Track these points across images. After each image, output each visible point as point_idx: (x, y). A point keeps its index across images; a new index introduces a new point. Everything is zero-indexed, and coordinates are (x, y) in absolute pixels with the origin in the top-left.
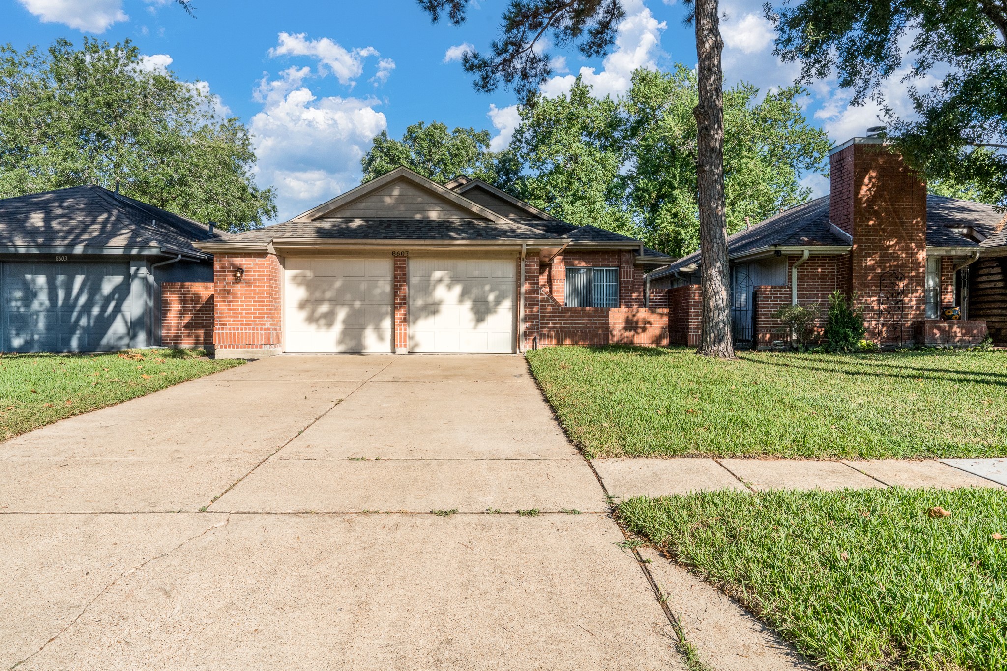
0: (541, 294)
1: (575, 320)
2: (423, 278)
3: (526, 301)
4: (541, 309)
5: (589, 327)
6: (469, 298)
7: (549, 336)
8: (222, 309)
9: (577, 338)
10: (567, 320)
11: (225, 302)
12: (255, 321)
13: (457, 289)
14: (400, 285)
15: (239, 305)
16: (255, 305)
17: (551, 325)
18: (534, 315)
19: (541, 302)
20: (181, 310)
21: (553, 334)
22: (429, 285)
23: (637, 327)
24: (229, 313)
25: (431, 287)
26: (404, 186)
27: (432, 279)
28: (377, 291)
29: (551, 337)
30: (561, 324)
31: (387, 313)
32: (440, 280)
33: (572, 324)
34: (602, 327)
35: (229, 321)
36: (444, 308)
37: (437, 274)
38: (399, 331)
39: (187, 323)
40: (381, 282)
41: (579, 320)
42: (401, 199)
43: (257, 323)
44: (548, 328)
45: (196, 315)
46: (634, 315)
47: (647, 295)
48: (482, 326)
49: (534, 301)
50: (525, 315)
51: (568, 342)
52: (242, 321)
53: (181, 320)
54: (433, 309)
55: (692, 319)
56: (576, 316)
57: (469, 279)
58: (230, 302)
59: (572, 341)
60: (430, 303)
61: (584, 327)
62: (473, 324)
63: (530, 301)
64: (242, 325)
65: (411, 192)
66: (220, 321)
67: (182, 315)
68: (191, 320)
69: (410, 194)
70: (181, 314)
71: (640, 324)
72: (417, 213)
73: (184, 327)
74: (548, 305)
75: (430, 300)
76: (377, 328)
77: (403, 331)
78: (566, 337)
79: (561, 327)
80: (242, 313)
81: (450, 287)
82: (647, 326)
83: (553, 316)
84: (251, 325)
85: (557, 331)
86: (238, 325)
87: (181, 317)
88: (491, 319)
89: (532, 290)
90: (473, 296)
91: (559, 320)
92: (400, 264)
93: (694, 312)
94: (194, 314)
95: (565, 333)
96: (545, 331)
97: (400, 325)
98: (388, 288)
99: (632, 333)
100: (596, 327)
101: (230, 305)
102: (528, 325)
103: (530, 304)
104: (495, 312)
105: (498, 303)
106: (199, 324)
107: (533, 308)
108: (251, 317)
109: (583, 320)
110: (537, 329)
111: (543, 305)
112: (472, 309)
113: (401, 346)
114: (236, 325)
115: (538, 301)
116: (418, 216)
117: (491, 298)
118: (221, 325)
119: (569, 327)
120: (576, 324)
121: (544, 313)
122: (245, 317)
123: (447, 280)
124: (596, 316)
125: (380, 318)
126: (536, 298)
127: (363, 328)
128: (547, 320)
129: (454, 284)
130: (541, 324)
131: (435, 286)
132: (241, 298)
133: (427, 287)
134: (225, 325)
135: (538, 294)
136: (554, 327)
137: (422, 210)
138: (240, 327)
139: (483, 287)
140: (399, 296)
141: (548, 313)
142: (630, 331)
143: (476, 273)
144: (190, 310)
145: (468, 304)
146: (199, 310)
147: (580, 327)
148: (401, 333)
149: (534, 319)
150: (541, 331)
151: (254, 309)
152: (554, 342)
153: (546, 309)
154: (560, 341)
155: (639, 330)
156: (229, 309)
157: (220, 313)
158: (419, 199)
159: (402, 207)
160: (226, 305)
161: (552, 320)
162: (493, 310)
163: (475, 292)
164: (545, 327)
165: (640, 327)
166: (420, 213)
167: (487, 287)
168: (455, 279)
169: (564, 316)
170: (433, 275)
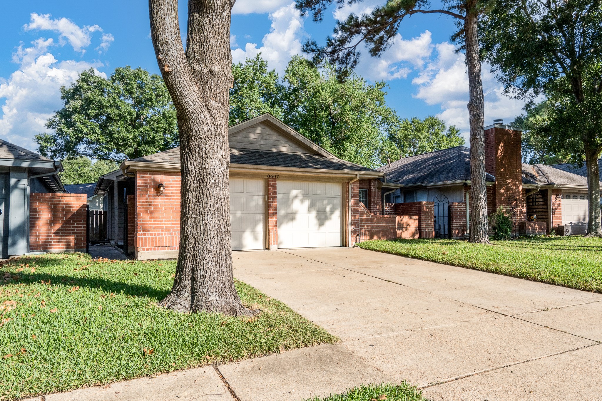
0: (360, 207)
1: (378, 223)
2: (285, 195)
3: (352, 211)
4: (360, 216)
5: (386, 228)
6: (315, 209)
7: (365, 234)
8: (144, 217)
9: (380, 235)
10: (374, 223)
11: (147, 211)
12: (173, 227)
13: (307, 203)
14: (273, 199)
15: (159, 214)
16: (173, 215)
17: (366, 227)
18: (356, 220)
19: (360, 212)
20: (52, 218)
21: (367, 233)
22: (288, 199)
23: (403, 227)
24: (151, 221)
25: (290, 201)
26: (263, 127)
27: (291, 195)
28: (253, 204)
29: (366, 235)
30: (371, 226)
31: (260, 220)
32: (296, 197)
33: (377, 226)
34: (393, 228)
35: (151, 227)
36: (298, 216)
37: (294, 192)
38: (272, 233)
39: (58, 230)
40: (256, 197)
41: (381, 223)
42: (262, 136)
43: (175, 229)
44: (364, 229)
45: (67, 222)
46: (401, 220)
47: (384, 207)
48: (323, 228)
49: (356, 211)
50: (352, 220)
51: (375, 237)
52: (162, 227)
53: (51, 227)
54: (291, 217)
55: (423, 222)
56: (379, 221)
57: (314, 196)
58: (151, 212)
59: (378, 237)
60: (290, 212)
61: (383, 228)
62: (317, 226)
63: (354, 211)
64: (162, 231)
65: (268, 131)
66: (143, 228)
67: (52, 223)
68: (62, 227)
69: (268, 133)
70: (50, 221)
71: (405, 226)
72: (273, 148)
73: (54, 233)
74: (364, 214)
75: (289, 211)
76: (253, 230)
77: (275, 233)
78: (374, 235)
79: (371, 228)
80: (162, 221)
81: (302, 201)
82: (408, 226)
83: (367, 221)
84: (169, 231)
85: (369, 231)
86: (159, 231)
87: (51, 225)
88: (328, 223)
89: (355, 204)
90: (317, 208)
91: (370, 223)
92: (272, 184)
93: (424, 218)
94: (65, 222)
95: (374, 232)
96: (363, 231)
97: (273, 229)
98: (261, 202)
99: (401, 231)
100: (389, 228)
101: (151, 214)
102: (353, 227)
103: (354, 214)
104: (330, 219)
105: (332, 213)
106: (70, 230)
107: (355, 216)
108: (170, 224)
109: (383, 223)
110: (358, 230)
111: (361, 214)
112: (316, 216)
113: (274, 244)
114: (156, 231)
115: (358, 211)
116: (274, 150)
117: (328, 209)
118: (143, 231)
119: (375, 228)
120: (379, 226)
121: (362, 219)
122: (165, 224)
123: (300, 197)
124: (389, 221)
125: (255, 224)
126: (357, 209)
127: (243, 231)
128: (364, 224)
129: (305, 199)
130: (361, 226)
131: (292, 200)
132: (162, 209)
133: (288, 202)
134: (147, 231)
135: (358, 206)
136: (367, 228)
137: (276, 146)
138: (160, 232)
139: (323, 202)
140: (272, 207)
141: (365, 219)
142: (400, 230)
143: (319, 192)
144: (61, 218)
145: (314, 213)
146: (70, 218)
147: (381, 228)
148: (274, 234)
149: (357, 223)
150: (360, 231)
151: (172, 218)
152: (368, 238)
153: (363, 216)
154: (371, 238)
155: (404, 229)
156: (151, 218)
157: (143, 221)
158: (274, 138)
159: (262, 142)
160: (148, 214)
161: (366, 224)
162: (329, 217)
163: (318, 205)
164: (363, 228)
165: (404, 228)
166: (275, 148)
167: (325, 202)
168: (306, 196)
169: (373, 221)
170: (291, 193)
